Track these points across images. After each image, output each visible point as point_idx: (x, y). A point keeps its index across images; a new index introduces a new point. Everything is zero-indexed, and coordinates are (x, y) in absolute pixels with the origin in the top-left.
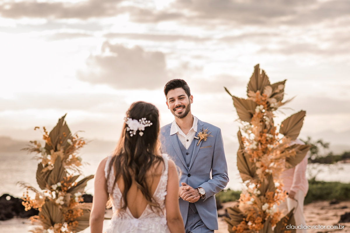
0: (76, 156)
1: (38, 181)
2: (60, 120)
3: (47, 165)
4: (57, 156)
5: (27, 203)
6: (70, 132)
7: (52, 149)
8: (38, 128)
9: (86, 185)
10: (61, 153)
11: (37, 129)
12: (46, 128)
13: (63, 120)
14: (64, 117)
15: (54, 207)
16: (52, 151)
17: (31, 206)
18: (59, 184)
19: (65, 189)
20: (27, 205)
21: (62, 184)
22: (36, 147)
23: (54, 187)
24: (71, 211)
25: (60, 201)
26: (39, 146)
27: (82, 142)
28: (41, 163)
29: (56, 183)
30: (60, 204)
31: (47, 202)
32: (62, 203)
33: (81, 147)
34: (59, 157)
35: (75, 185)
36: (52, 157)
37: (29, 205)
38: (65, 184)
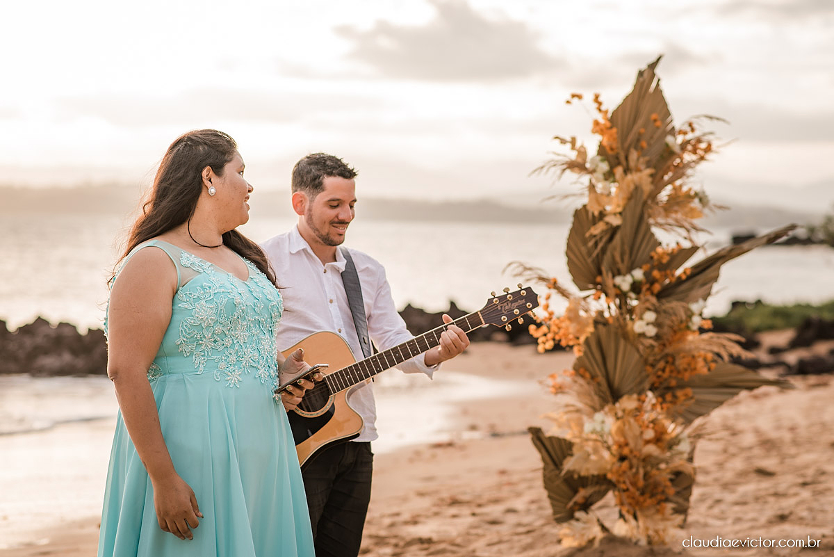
0: (685, 189)
1: (570, 263)
2: (641, 73)
3: (602, 215)
4: (632, 187)
5: (544, 329)
6: (668, 113)
7: (619, 164)
8: (579, 97)
9: (715, 279)
10: (643, 177)
11: (575, 100)
12: (600, 99)
13: (654, 75)
14: (653, 66)
15: (622, 342)
16: (619, 171)
17: (554, 339)
18: (638, 274)
19: (657, 288)
20: (545, 335)
21: (647, 274)
22: (573, 155)
23: (625, 282)
24: (670, 359)
25: (644, 325)
26: (582, 153)
27: (703, 146)
28: (585, 206)
29: (630, 270)
30: (643, 335)
31: (600, 327)
32: (652, 331)
33: (702, 158)
34: (637, 188)
35: (684, 277)
36: (619, 188)
37: (550, 336)
38: (656, 273)
